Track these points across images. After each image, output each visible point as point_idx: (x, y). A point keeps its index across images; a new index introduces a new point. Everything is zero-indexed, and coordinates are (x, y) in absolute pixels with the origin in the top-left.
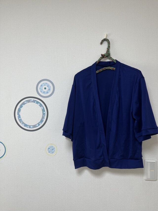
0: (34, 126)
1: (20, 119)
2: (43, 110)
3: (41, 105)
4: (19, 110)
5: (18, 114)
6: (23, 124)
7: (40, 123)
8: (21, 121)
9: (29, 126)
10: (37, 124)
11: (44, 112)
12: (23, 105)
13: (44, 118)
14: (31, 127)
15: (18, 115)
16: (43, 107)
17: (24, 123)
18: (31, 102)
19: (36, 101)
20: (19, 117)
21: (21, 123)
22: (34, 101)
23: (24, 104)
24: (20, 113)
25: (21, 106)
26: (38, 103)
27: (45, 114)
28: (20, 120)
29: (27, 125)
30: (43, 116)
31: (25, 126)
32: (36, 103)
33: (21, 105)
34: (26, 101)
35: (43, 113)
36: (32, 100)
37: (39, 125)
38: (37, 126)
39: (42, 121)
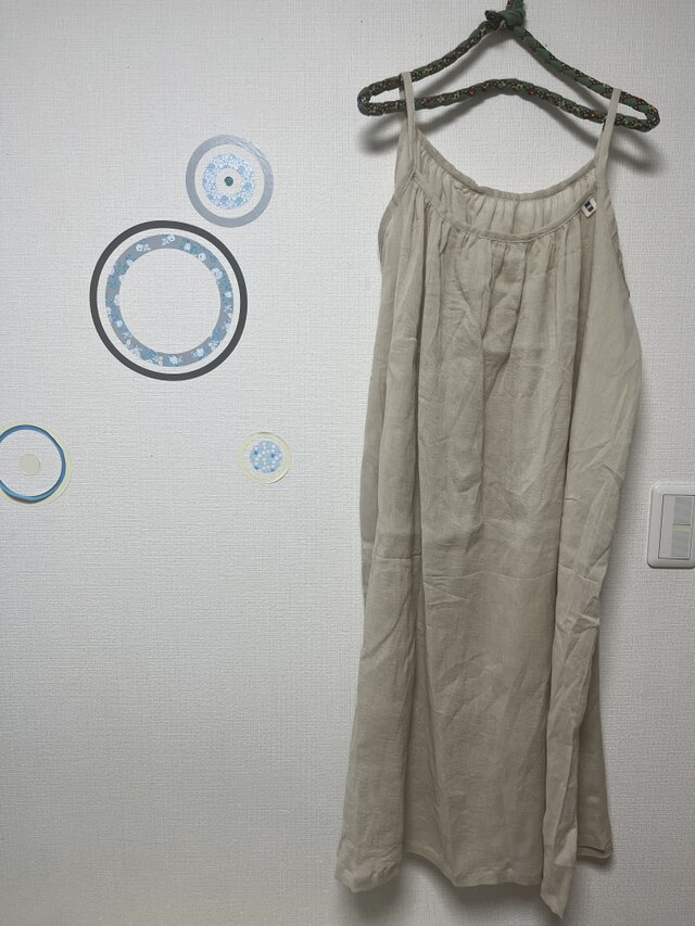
0: (187, 357)
1: (119, 324)
2: (224, 285)
3: (211, 262)
4: (114, 285)
5: (110, 302)
6: (136, 349)
7: (210, 344)
8: (126, 334)
9: (161, 358)
10: (200, 347)
11: (228, 295)
12: (129, 262)
13: (228, 321)
14: (174, 360)
15: (109, 309)
16: (224, 272)
17: (140, 345)
18: (167, 246)
19: (188, 241)
20: (116, 315)
21: (124, 344)
22: (179, 244)
23: (132, 254)
24: (120, 300)
25: (121, 268)
26: (196, 249)
27: (231, 300)
28: (122, 332)
29: (154, 353)
30: (222, 309)
32: (191, 252)
33: (118, 262)
34: (142, 242)
35: (223, 295)
36: (169, 238)
37: (208, 351)
38: (200, 358)
39: (219, 333)
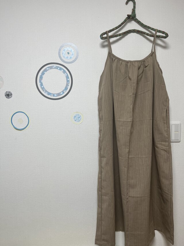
0: (59, 94)
1: (42, 87)
2: (67, 77)
3: (64, 72)
4: (41, 78)
5: (40, 82)
7: (64, 91)
9: (52, 95)
10: (61, 92)
11: (68, 79)
12: (45, 72)
13: (68, 85)
14: (55, 95)
16: (67, 74)
17: (47, 92)
18: (54, 68)
19: (59, 67)
20: (42, 84)
21: (44, 91)
22: (57, 68)
23: (46, 70)
24: (43, 81)
25: (43, 74)
26: (61, 69)
27: (69, 81)
28: (43, 89)
29: (51, 94)
30: (67, 83)
31: (48, 95)
32: (60, 70)
33: (42, 72)
34: (48, 68)
36: (54, 66)
37: (63, 93)
38: (62, 95)
39: (66, 88)
